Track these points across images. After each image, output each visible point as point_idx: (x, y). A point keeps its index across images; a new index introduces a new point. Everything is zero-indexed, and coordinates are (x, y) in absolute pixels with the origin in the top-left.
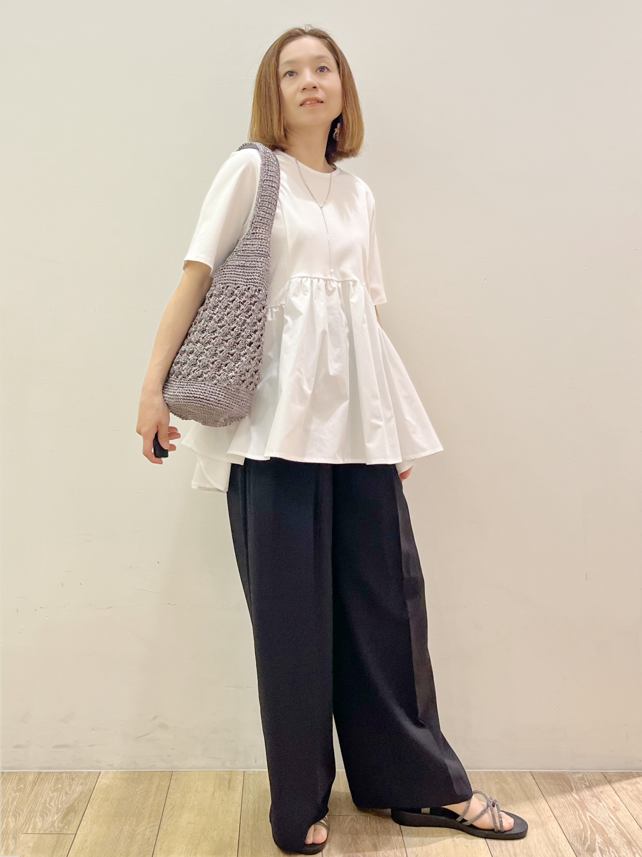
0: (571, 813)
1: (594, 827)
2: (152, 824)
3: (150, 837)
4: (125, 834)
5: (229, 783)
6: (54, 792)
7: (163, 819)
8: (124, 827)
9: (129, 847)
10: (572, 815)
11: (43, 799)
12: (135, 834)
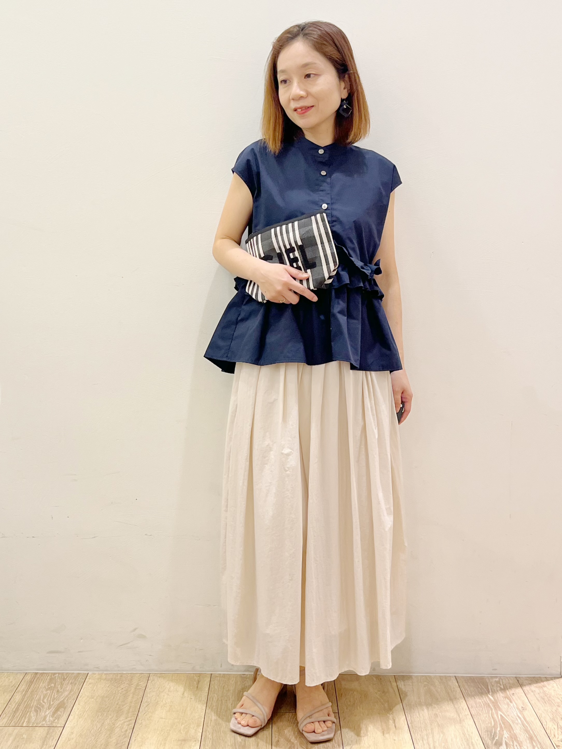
0: (485, 711)
1: (503, 723)
2: (129, 719)
3: (127, 729)
4: (106, 727)
5: (198, 684)
6: (48, 690)
7: (140, 714)
8: (105, 721)
9: (108, 738)
10: (486, 714)
11: (38, 696)
12: (114, 727)
